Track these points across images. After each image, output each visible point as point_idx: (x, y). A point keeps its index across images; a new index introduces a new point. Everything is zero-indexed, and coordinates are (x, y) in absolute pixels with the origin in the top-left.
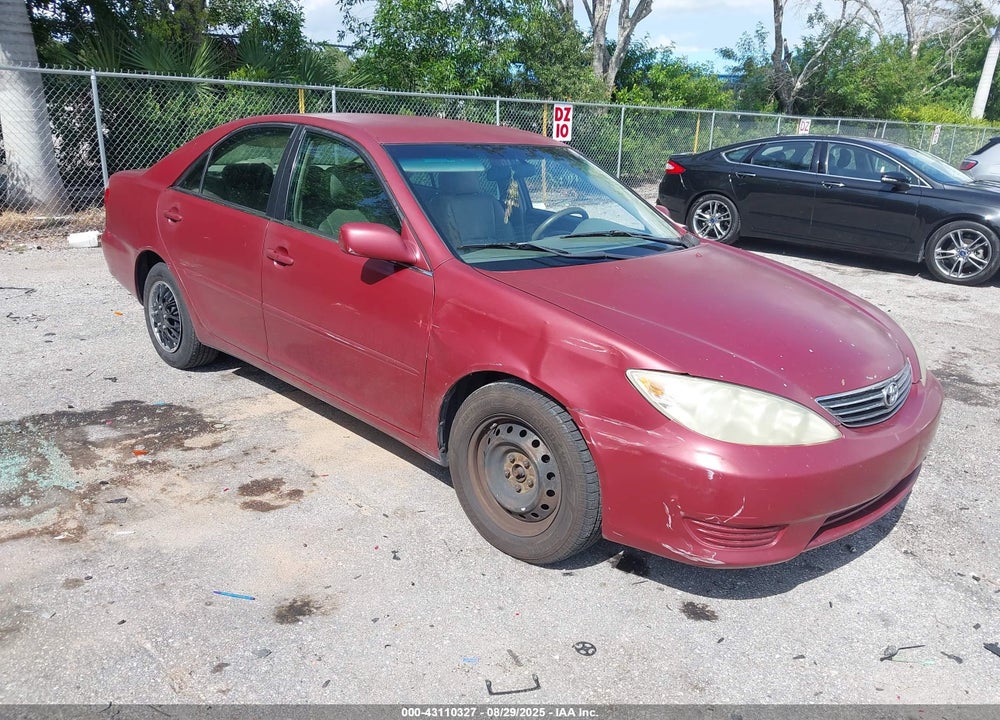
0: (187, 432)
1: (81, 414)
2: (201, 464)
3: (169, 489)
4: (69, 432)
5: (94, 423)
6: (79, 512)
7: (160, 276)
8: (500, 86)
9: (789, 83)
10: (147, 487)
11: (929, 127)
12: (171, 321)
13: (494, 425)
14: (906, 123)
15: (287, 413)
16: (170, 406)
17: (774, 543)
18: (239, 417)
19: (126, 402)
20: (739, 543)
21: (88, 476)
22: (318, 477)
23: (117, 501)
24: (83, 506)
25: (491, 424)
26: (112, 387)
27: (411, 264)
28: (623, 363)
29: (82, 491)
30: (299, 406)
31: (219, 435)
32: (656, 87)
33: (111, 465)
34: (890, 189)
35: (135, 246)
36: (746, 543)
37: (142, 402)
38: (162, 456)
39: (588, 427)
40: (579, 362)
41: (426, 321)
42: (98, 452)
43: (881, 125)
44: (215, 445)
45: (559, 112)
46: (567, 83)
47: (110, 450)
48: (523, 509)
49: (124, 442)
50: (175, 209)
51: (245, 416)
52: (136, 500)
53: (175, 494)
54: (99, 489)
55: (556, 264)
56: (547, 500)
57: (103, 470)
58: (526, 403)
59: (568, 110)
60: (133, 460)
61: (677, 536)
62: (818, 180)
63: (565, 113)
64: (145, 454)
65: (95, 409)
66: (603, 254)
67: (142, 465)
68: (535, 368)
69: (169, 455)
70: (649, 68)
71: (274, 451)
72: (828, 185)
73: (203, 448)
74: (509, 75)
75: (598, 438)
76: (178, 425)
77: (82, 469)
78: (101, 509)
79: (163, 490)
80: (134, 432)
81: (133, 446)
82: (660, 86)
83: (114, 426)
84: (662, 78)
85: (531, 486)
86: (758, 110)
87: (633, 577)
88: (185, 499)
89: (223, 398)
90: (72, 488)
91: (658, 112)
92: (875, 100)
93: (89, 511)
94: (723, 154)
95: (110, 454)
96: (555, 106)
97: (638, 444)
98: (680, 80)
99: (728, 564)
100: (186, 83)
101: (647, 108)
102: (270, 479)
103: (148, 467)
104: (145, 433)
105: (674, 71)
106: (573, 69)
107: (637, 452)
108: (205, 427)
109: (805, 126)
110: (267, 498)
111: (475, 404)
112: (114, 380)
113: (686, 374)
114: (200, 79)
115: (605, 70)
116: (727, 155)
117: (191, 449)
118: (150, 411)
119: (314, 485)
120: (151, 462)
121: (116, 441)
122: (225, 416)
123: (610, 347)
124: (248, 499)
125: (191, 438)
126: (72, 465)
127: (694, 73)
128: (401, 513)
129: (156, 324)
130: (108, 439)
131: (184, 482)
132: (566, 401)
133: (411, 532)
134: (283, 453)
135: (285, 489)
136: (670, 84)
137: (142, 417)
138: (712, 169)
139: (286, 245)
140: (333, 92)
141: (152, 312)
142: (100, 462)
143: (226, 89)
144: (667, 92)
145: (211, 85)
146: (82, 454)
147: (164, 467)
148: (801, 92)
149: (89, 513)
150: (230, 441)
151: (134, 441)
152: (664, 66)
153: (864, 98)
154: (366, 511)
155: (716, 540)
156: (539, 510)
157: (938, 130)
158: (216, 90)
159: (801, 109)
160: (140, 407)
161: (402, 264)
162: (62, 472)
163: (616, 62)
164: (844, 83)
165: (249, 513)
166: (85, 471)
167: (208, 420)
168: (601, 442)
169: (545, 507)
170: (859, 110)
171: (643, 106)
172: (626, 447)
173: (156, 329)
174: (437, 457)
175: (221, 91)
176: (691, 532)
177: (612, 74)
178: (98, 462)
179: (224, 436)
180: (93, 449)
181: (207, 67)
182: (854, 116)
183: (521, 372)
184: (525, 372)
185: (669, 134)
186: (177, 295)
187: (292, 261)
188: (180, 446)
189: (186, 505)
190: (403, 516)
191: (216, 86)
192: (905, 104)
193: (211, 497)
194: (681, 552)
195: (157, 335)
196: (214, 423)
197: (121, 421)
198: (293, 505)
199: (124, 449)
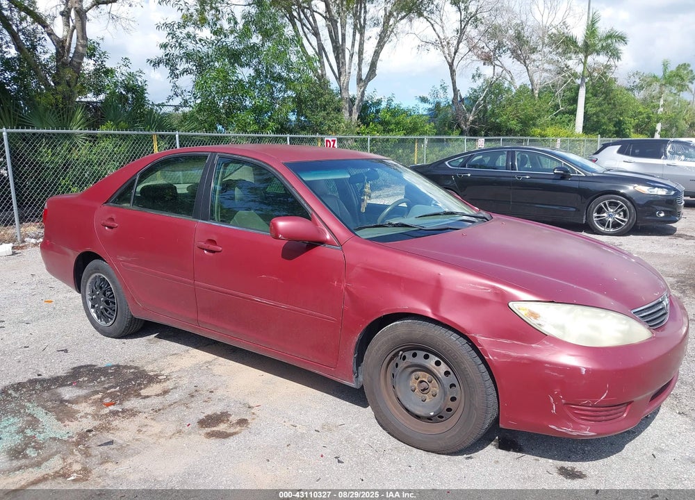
0: (139, 384)
1: (49, 379)
2: (161, 407)
3: (144, 429)
4: (46, 395)
5: (62, 385)
6: (79, 457)
7: (97, 270)
8: (283, 128)
9: (465, 117)
10: (125, 430)
11: (553, 140)
12: (107, 302)
13: (401, 353)
14: (539, 138)
15: (209, 362)
16: (118, 366)
17: (625, 415)
18: (174, 369)
19: (82, 367)
20: (604, 418)
21: (73, 428)
22: (253, 407)
23: (106, 444)
24: (80, 451)
25: (399, 352)
26: (66, 357)
27: (323, 242)
28: (505, 299)
29: (74, 439)
30: (216, 357)
31: (165, 384)
32: (384, 123)
33: (90, 417)
34: (559, 178)
35: (73, 249)
36: (608, 417)
37: (95, 366)
38: (129, 404)
39: (486, 347)
40: (470, 300)
41: (340, 281)
42: (75, 407)
43: (526, 140)
44: (165, 392)
45: (328, 143)
46: (330, 123)
47: (84, 404)
48: (432, 414)
49: (93, 398)
50: (112, 219)
51: (177, 368)
52: (121, 442)
53: (150, 433)
54: (88, 436)
55: (419, 235)
56: (451, 405)
57: (84, 420)
58: (430, 334)
59: (334, 141)
60: (106, 410)
61: (560, 418)
62: (513, 175)
63: (332, 143)
64: (114, 404)
65: (59, 375)
66: (447, 227)
67: (115, 413)
68: (435, 308)
69: (132, 403)
70: (378, 111)
71: (212, 392)
72: (519, 178)
73: (157, 395)
74: (290, 121)
75: (494, 354)
76: (130, 380)
77: (67, 422)
78: (96, 451)
79: (139, 431)
80: (97, 389)
81: (101, 399)
82: (388, 123)
83: (80, 386)
84: (388, 117)
85: (434, 396)
86: (450, 135)
87: (513, 455)
88: (160, 435)
89: (156, 357)
90: (65, 438)
91: (388, 140)
92: (520, 125)
93: (87, 454)
94: (447, 163)
95: (84, 408)
96: (326, 139)
97: (526, 355)
98: (401, 118)
99: (598, 434)
100: (68, 134)
101: (381, 137)
102: (219, 413)
103: (120, 414)
104: (108, 389)
105: (395, 112)
106: (333, 114)
107: (525, 361)
108: (152, 379)
109: (481, 143)
110: (222, 427)
111: (386, 339)
112: (66, 351)
113: (553, 302)
114: (78, 131)
115: (351, 115)
116: (448, 163)
117: (148, 397)
118: (103, 371)
119: (253, 414)
120: (121, 410)
121: (86, 398)
122: (163, 370)
123: (494, 288)
124: (209, 430)
125: (145, 388)
126: (59, 419)
127: (406, 113)
128: (327, 427)
129: (93, 307)
130: (78, 397)
131: (153, 423)
132: (463, 329)
133: (342, 442)
134: (219, 393)
135: (234, 419)
136: (393, 121)
137: (99, 377)
138: (434, 173)
139: (215, 238)
140: (177, 136)
141: (88, 297)
142: (80, 415)
143: (97, 138)
144: (392, 127)
145: (86, 135)
146: (63, 411)
147: (133, 413)
148: (473, 122)
149: (87, 456)
150: (175, 388)
151: (100, 396)
152: (388, 109)
153: (513, 124)
154: (301, 429)
155: (589, 418)
156: (444, 413)
157: (559, 142)
158: (90, 139)
159: (474, 133)
160: (95, 369)
161: (314, 243)
162: (51, 427)
163: (357, 109)
164: (498, 116)
165: (213, 440)
166: (70, 423)
167: (151, 374)
168: (497, 357)
169: (449, 410)
170: (510, 132)
171: (377, 136)
172: (517, 358)
173: (92, 310)
174: (352, 382)
175: (94, 139)
176: (570, 415)
177: (355, 116)
178: (78, 415)
179: (169, 385)
180: (69, 405)
181: (83, 123)
182: (507, 135)
183: (425, 311)
184: (428, 311)
185: (396, 153)
186: (113, 283)
187: (221, 249)
188: (139, 395)
189: (162, 441)
190: (330, 430)
191: (90, 136)
192: (538, 127)
193: (179, 432)
194: (564, 430)
195: (95, 315)
196: (157, 376)
197: (84, 381)
198: (245, 432)
199: (95, 403)
